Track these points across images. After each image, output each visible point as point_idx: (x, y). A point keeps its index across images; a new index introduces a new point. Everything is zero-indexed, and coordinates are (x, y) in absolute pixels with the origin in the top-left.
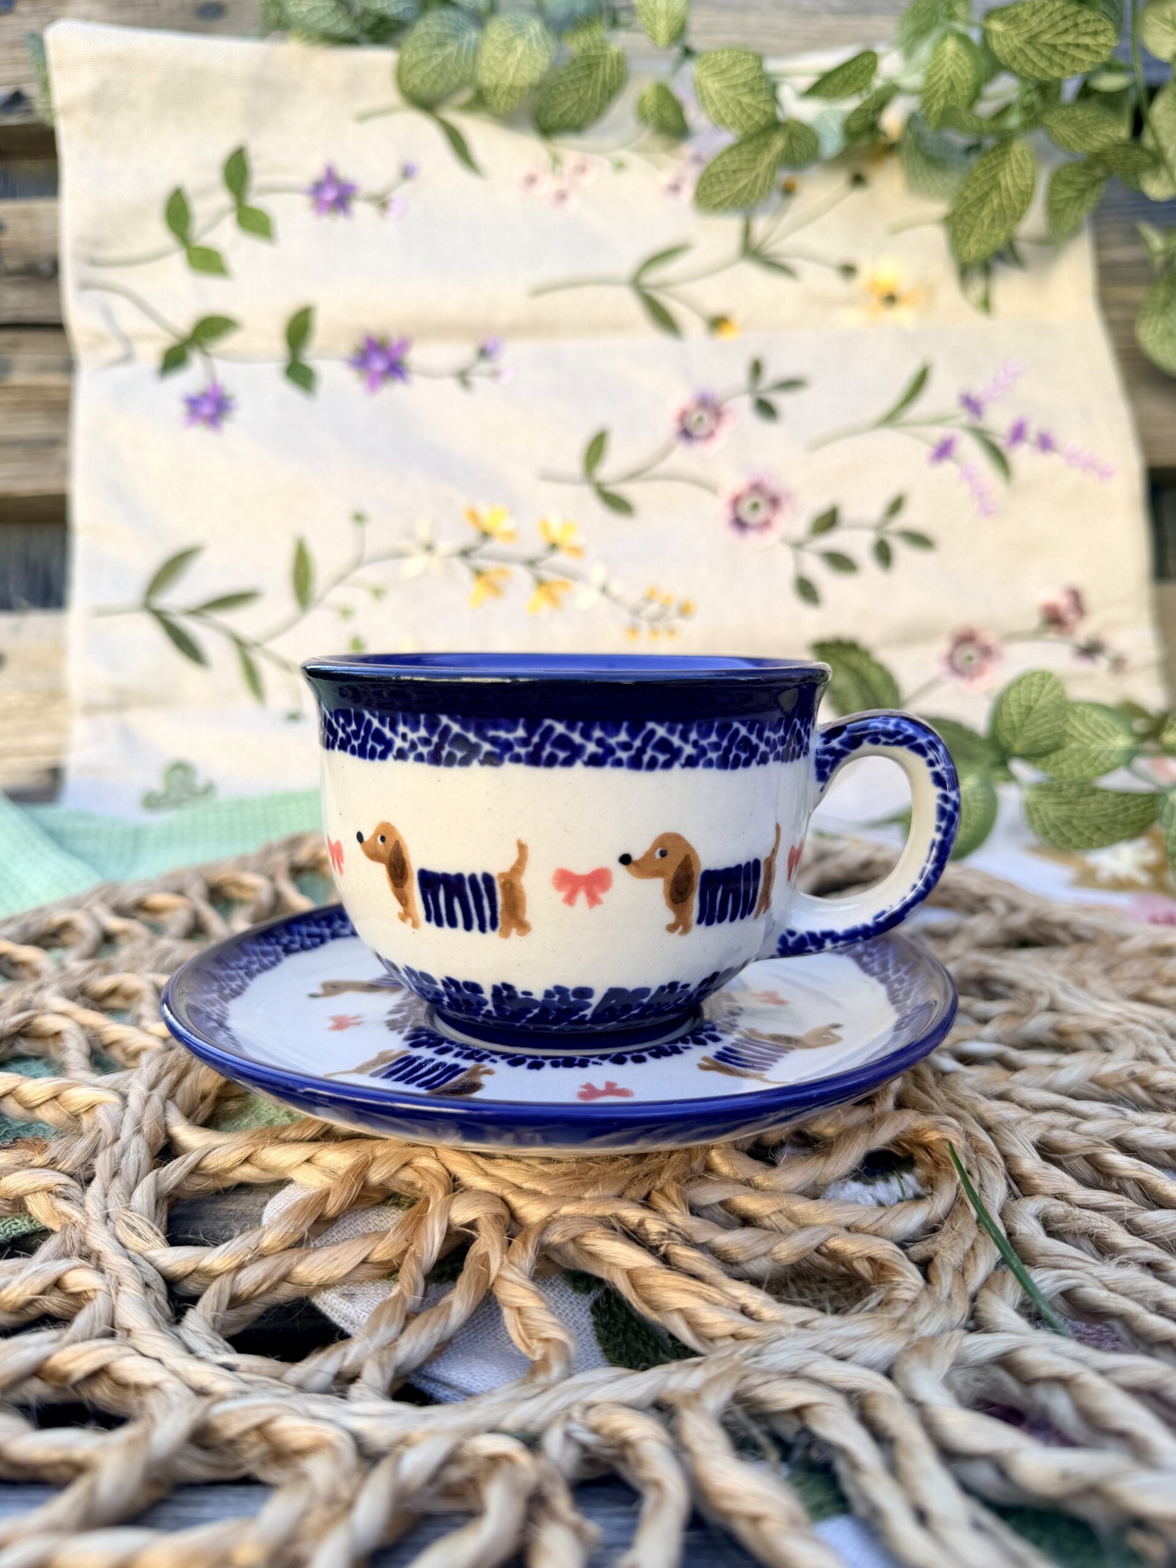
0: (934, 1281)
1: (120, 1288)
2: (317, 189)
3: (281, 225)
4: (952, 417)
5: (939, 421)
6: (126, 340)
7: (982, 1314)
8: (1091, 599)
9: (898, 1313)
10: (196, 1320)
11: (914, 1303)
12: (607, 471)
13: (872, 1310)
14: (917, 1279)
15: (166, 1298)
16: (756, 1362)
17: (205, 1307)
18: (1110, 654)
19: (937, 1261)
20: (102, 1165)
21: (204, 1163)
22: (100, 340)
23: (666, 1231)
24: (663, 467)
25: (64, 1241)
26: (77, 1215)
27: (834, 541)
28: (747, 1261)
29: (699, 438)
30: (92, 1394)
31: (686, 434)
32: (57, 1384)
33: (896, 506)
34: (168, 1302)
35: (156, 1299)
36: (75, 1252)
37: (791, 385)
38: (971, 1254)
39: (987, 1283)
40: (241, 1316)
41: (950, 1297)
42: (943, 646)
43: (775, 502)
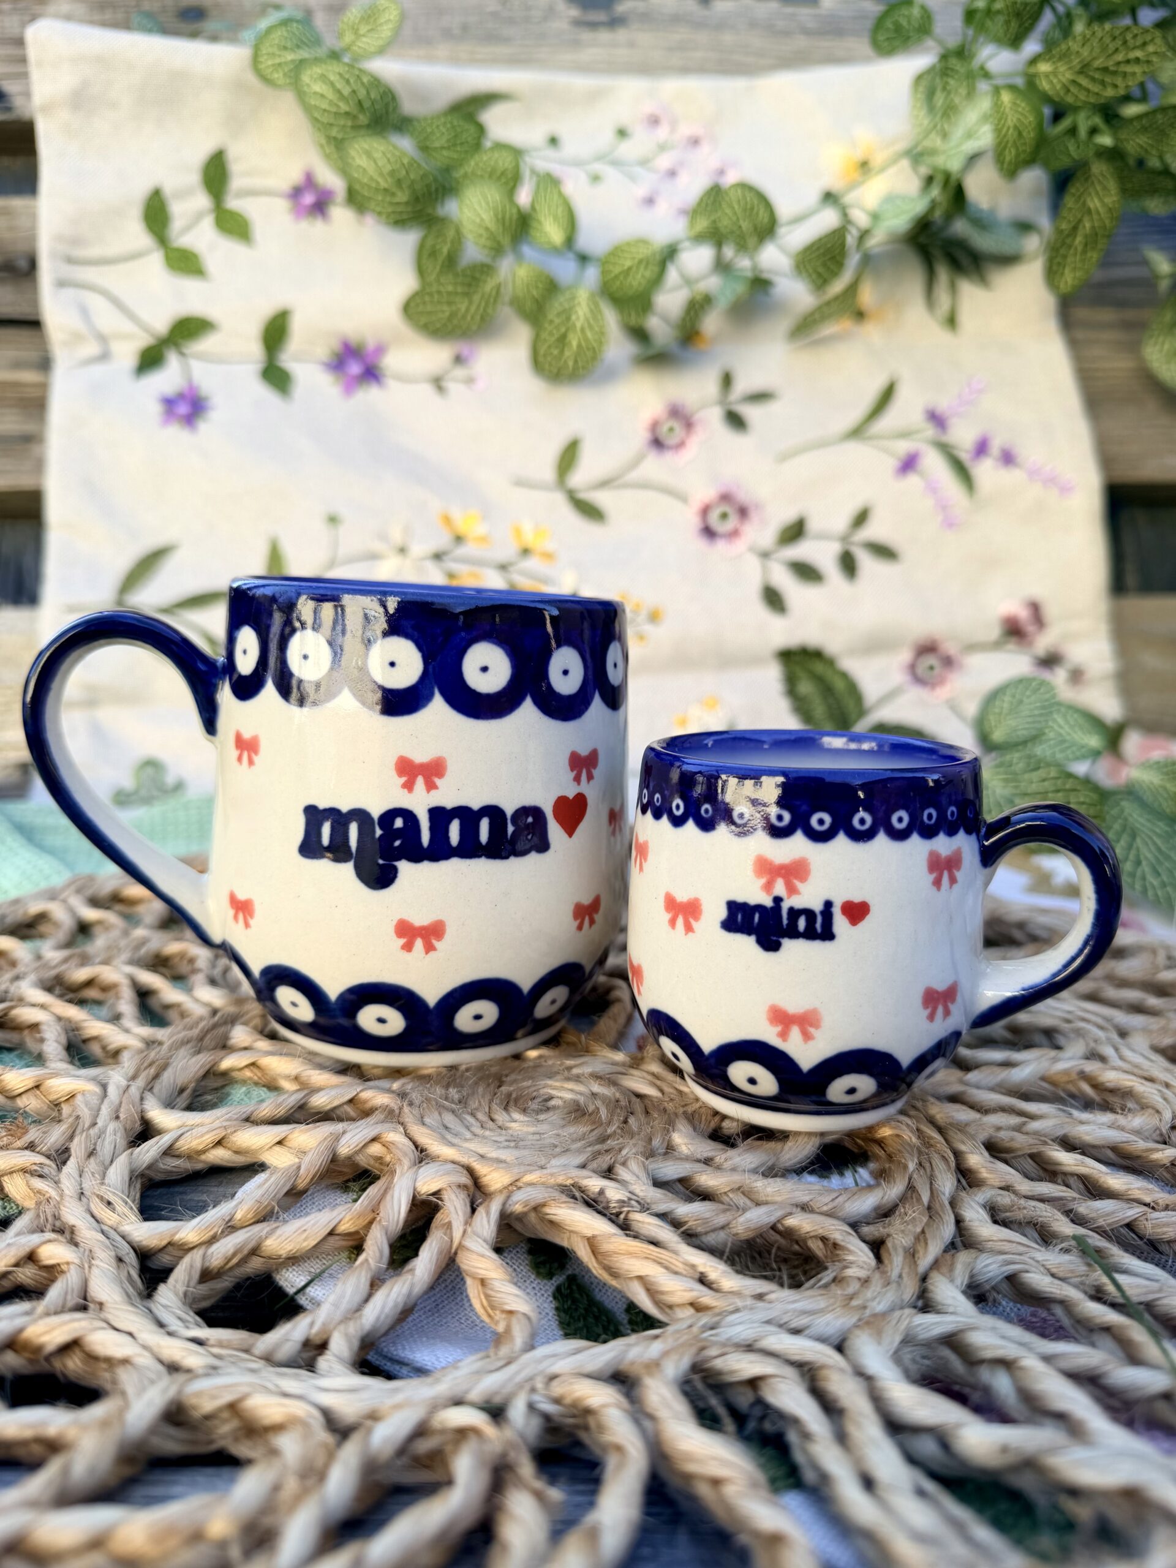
0: (886, 1261)
1: (93, 1262)
2: (296, 193)
3: (259, 229)
4: (917, 432)
5: (905, 435)
6: (102, 339)
7: (930, 1295)
8: (1051, 611)
9: (850, 1290)
10: (168, 1295)
11: (865, 1282)
12: (579, 478)
13: (826, 1286)
14: (870, 1258)
15: (138, 1272)
16: (712, 1335)
17: (176, 1281)
18: (1069, 665)
19: (889, 1244)
20: (77, 1148)
21: (178, 1145)
22: (76, 338)
23: (626, 1199)
24: (634, 476)
25: (38, 1216)
26: (52, 1193)
27: (802, 551)
28: (706, 1233)
29: (669, 448)
30: (65, 1366)
31: (657, 443)
32: (32, 1356)
33: (861, 518)
34: (140, 1277)
35: (129, 1273)
36: (49, 1227)
37: (760, 397)
38: (921, 1238)
39: (936, 1265)
40: (212, 1290)
41: (900, 1276)
42: (905, 656)
43: (743, 512)
